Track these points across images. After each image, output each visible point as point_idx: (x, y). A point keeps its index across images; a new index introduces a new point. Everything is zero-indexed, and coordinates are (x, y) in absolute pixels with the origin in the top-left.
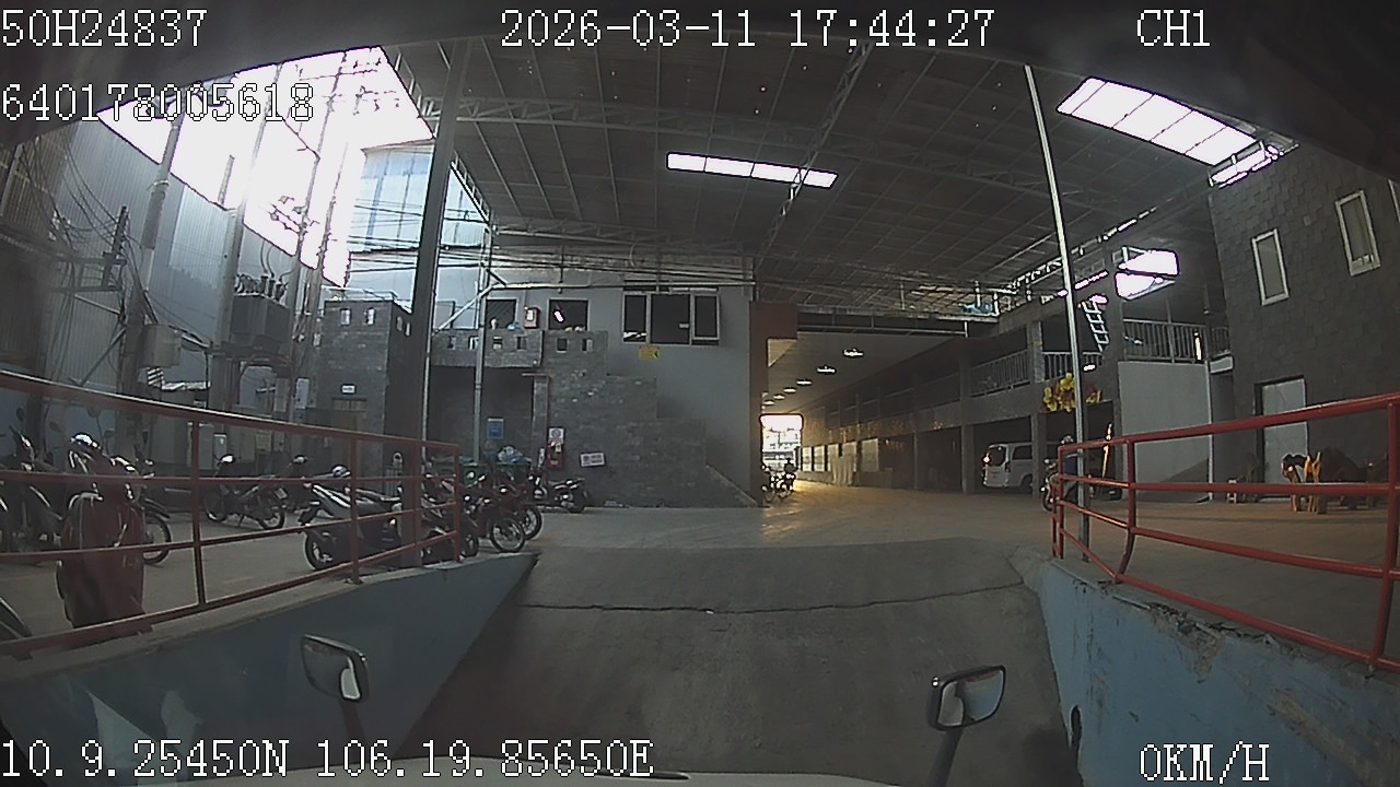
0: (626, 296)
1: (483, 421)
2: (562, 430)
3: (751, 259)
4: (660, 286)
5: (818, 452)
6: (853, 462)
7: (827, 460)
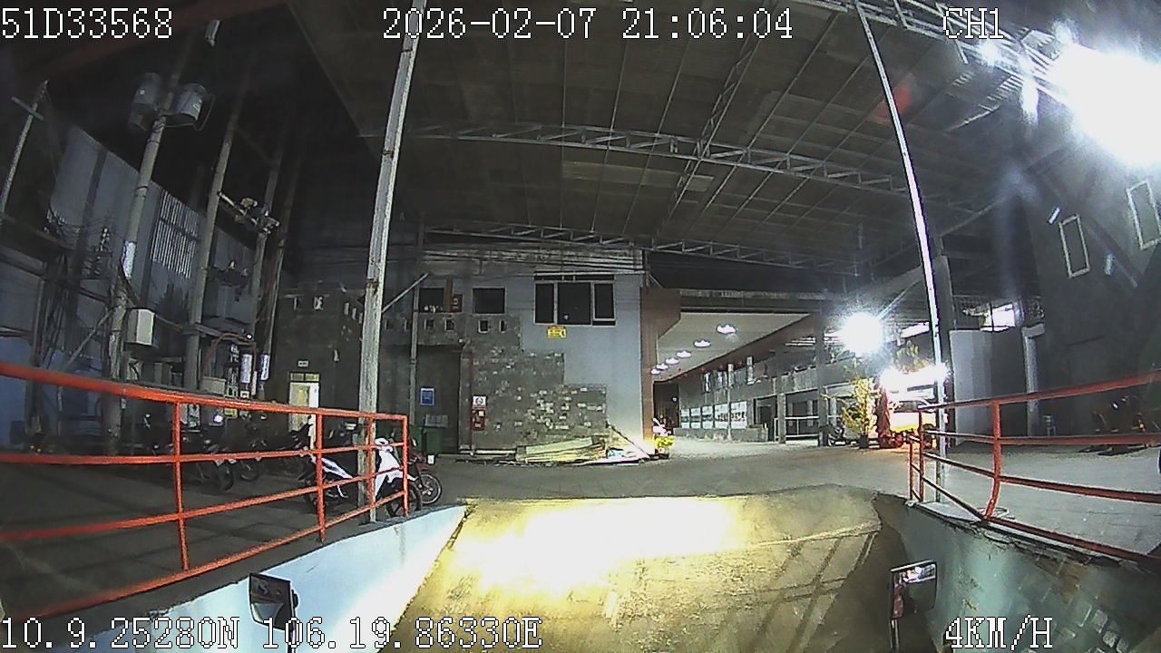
0: (537, 285)
1: (417, 392)
2: (484, 398)
3: (641, 252)
4: (565, 276)
5: (696, 412)
6: (725, 420)
7: (704, 418)
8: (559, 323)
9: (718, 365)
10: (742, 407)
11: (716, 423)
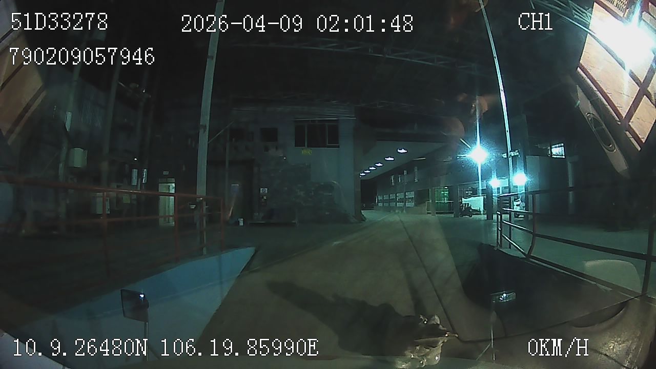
0: (296, 126)
1: (229, 186)
2: (266, 189)
3: (353, 108)
4: (311, 120)
5: (386, 197)
6: (402, 202)
7: (390, 201)
8: (308, 147)
9: (398, 171)
10: (411, 195)
11: (397, 203)
